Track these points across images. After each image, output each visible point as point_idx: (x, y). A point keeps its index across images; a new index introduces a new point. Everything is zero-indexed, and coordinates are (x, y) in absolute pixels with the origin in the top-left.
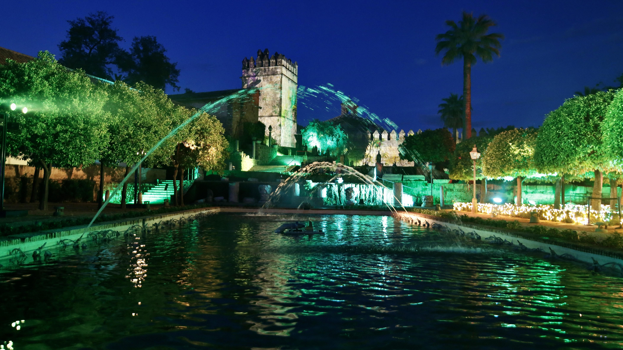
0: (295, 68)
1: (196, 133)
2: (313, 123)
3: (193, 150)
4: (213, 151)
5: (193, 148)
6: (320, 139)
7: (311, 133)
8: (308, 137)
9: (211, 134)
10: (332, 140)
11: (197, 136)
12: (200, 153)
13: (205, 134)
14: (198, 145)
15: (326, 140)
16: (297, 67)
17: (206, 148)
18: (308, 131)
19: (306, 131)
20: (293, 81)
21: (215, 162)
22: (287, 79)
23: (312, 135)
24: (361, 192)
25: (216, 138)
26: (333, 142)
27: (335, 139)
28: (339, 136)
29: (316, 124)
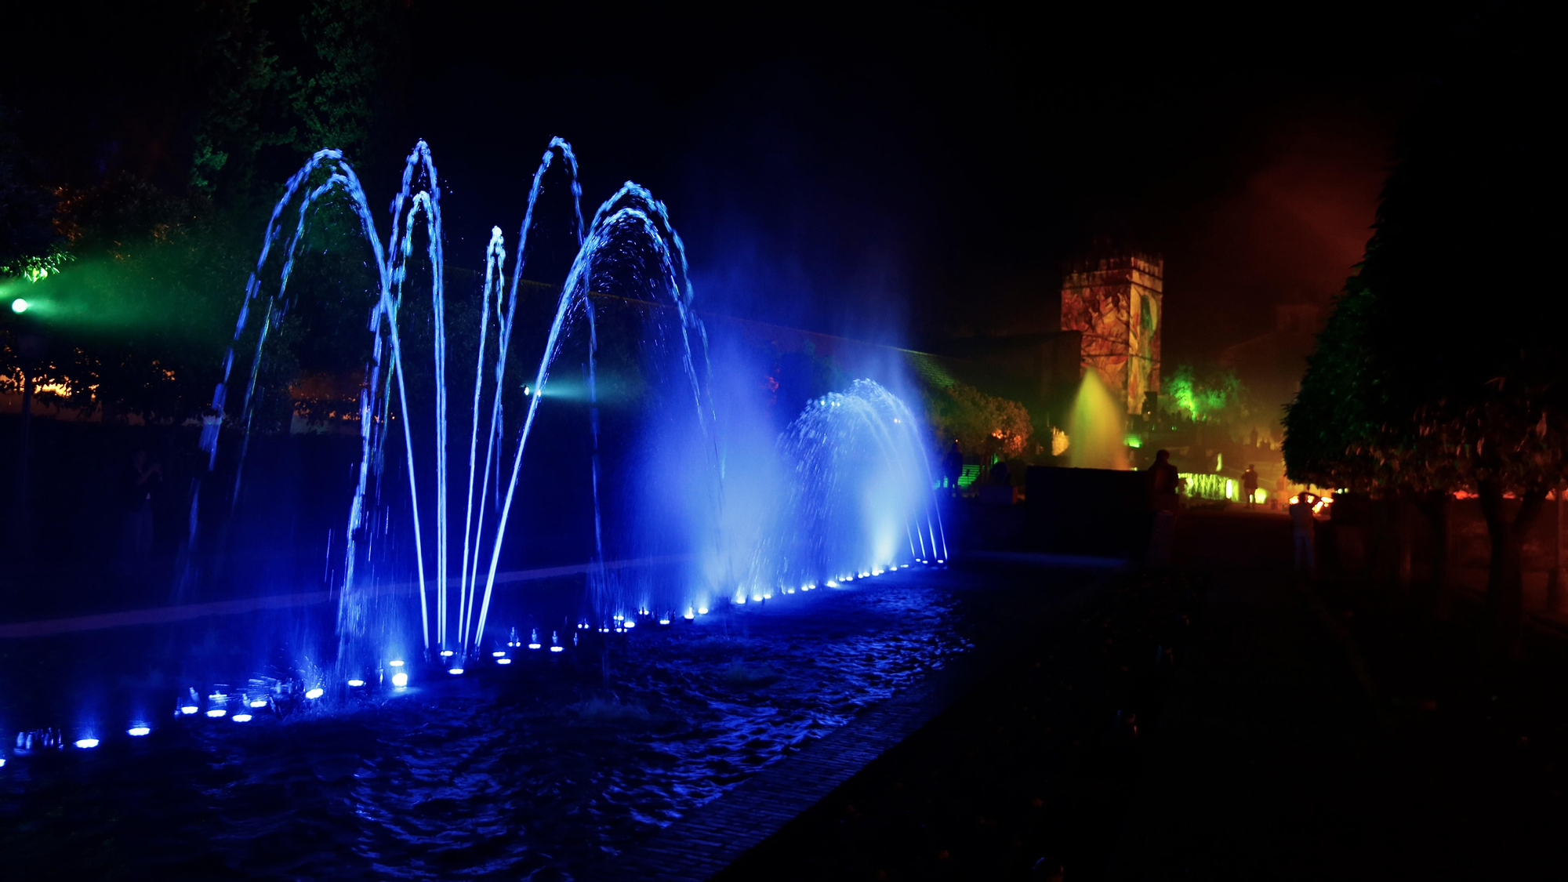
0: (1157, 265)
1: (1003, 423)
2: (1185, 367)
3: (1000, 439)
4: (1018, 439)
5: (999, 437)
6: (1195, 395)
7: (1182, 384)
8: (1176, 391)
9: (1017, 423)
10: (1219, 397)
11: (1003, 425)
12: (1006, 441)
13: (1011, 423)
14: (1004, 434)
15: (1207, 397)
16: (1161, 263)
17: (1012, 436)
18: (1176, 381)
20: (1153, 290)
21: (1020, 450)
22: (1141, 289)
23: (1184, 388)
24: (1200, 483)
25: (1021, 426)
26: (1219, 400)
27: (1223, 395)
28: (1233, 389)
29: (1190, 368)
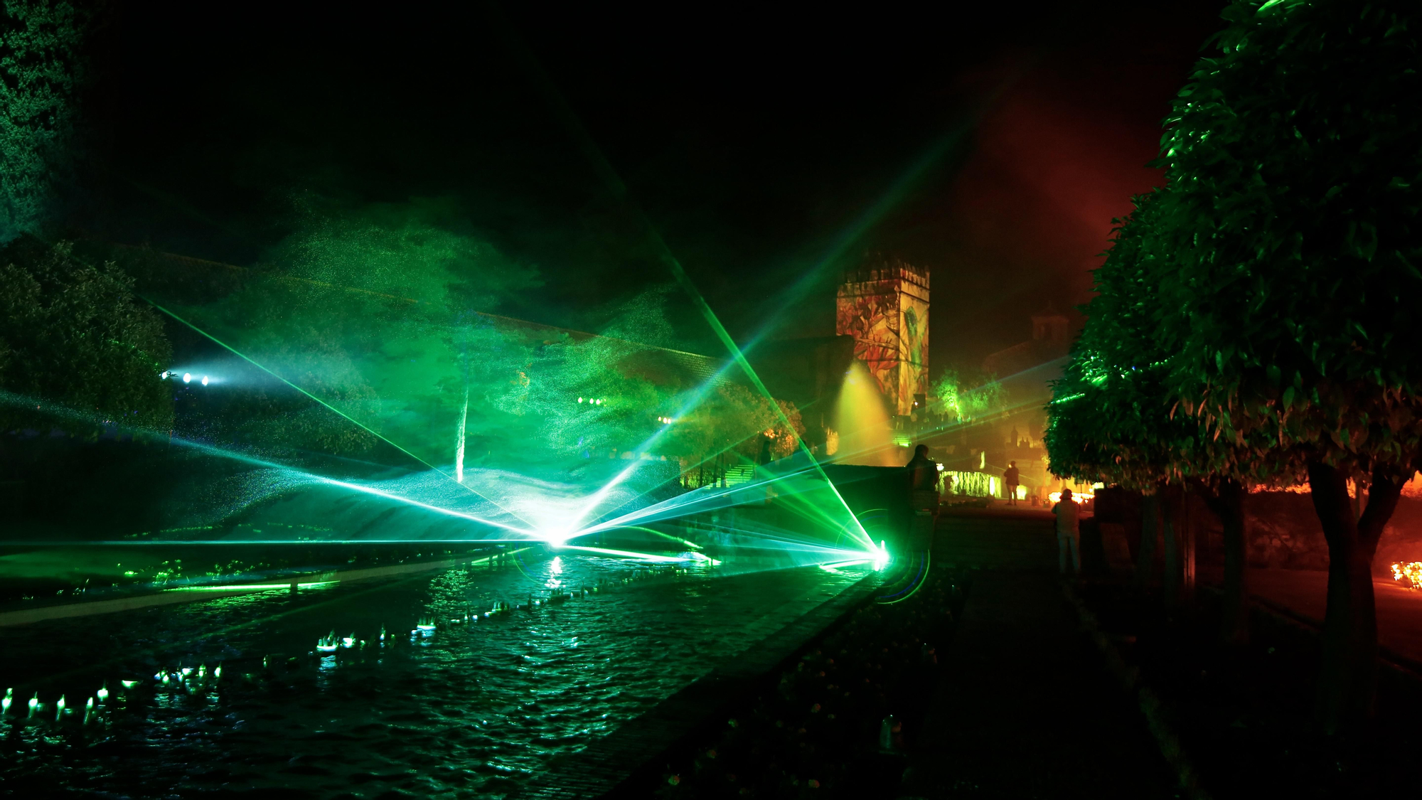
0: (924, 276)
1: (774, 422)
2: (950, 371)
4: (789, 439)
6: (961, 398)
7: (948, 388)
8: (943, 394)
10: (982, 399)
11: (775, 425)
12: (778, 440)
14: (776, 433)
15: (972, 400)
16: (928, 274)
17: (783, 435)
18: (943, 385)
19: (939, 384)
20: (920, 300)
21: (792, 449)
22: (909, 298)
23: (950, 391)
24: (964, 481)
26: (982, 403)
27: (985, 397)
28: (994, 392)
29: (955, 372)
